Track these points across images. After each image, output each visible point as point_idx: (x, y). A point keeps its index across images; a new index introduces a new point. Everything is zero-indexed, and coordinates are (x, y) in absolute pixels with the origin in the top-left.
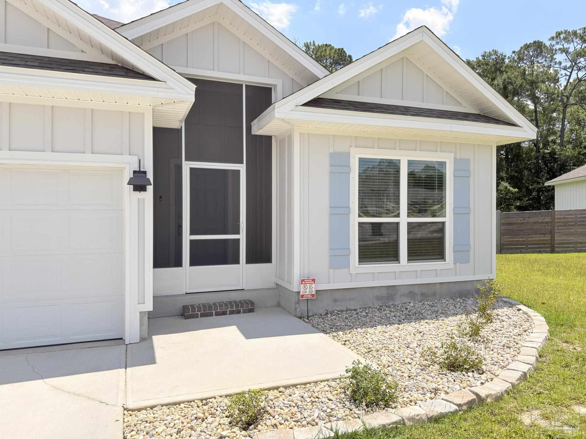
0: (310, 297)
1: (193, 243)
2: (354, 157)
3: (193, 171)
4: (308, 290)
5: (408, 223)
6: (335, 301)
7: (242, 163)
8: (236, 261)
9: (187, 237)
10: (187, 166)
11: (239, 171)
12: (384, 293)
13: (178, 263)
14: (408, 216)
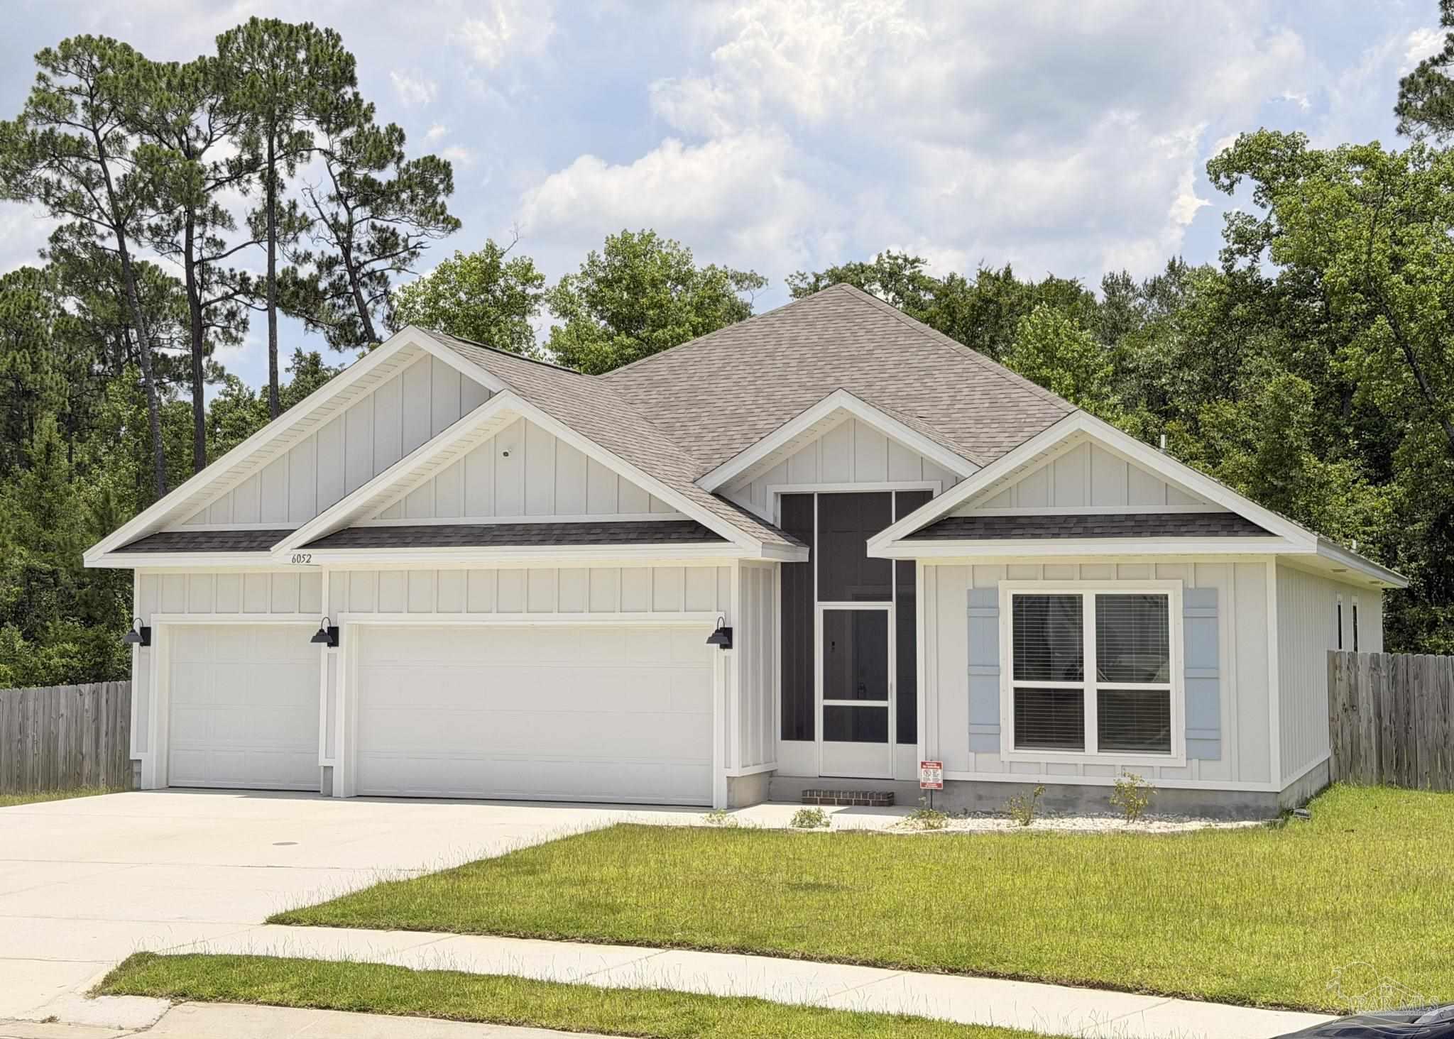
0: (934, 787)
1: (827, 709)
2: (1005, 594)
3: (827, 613)
4: (931, 777)
5: (1099, 691)
6: (980, 798)
7: (890, 599)
8: (883, 738)
9: (820, 702)
10: (820, 608)
11: (885, 612)
12: (1059, 794)
13: (811, 737)
14: (1098, 680)
